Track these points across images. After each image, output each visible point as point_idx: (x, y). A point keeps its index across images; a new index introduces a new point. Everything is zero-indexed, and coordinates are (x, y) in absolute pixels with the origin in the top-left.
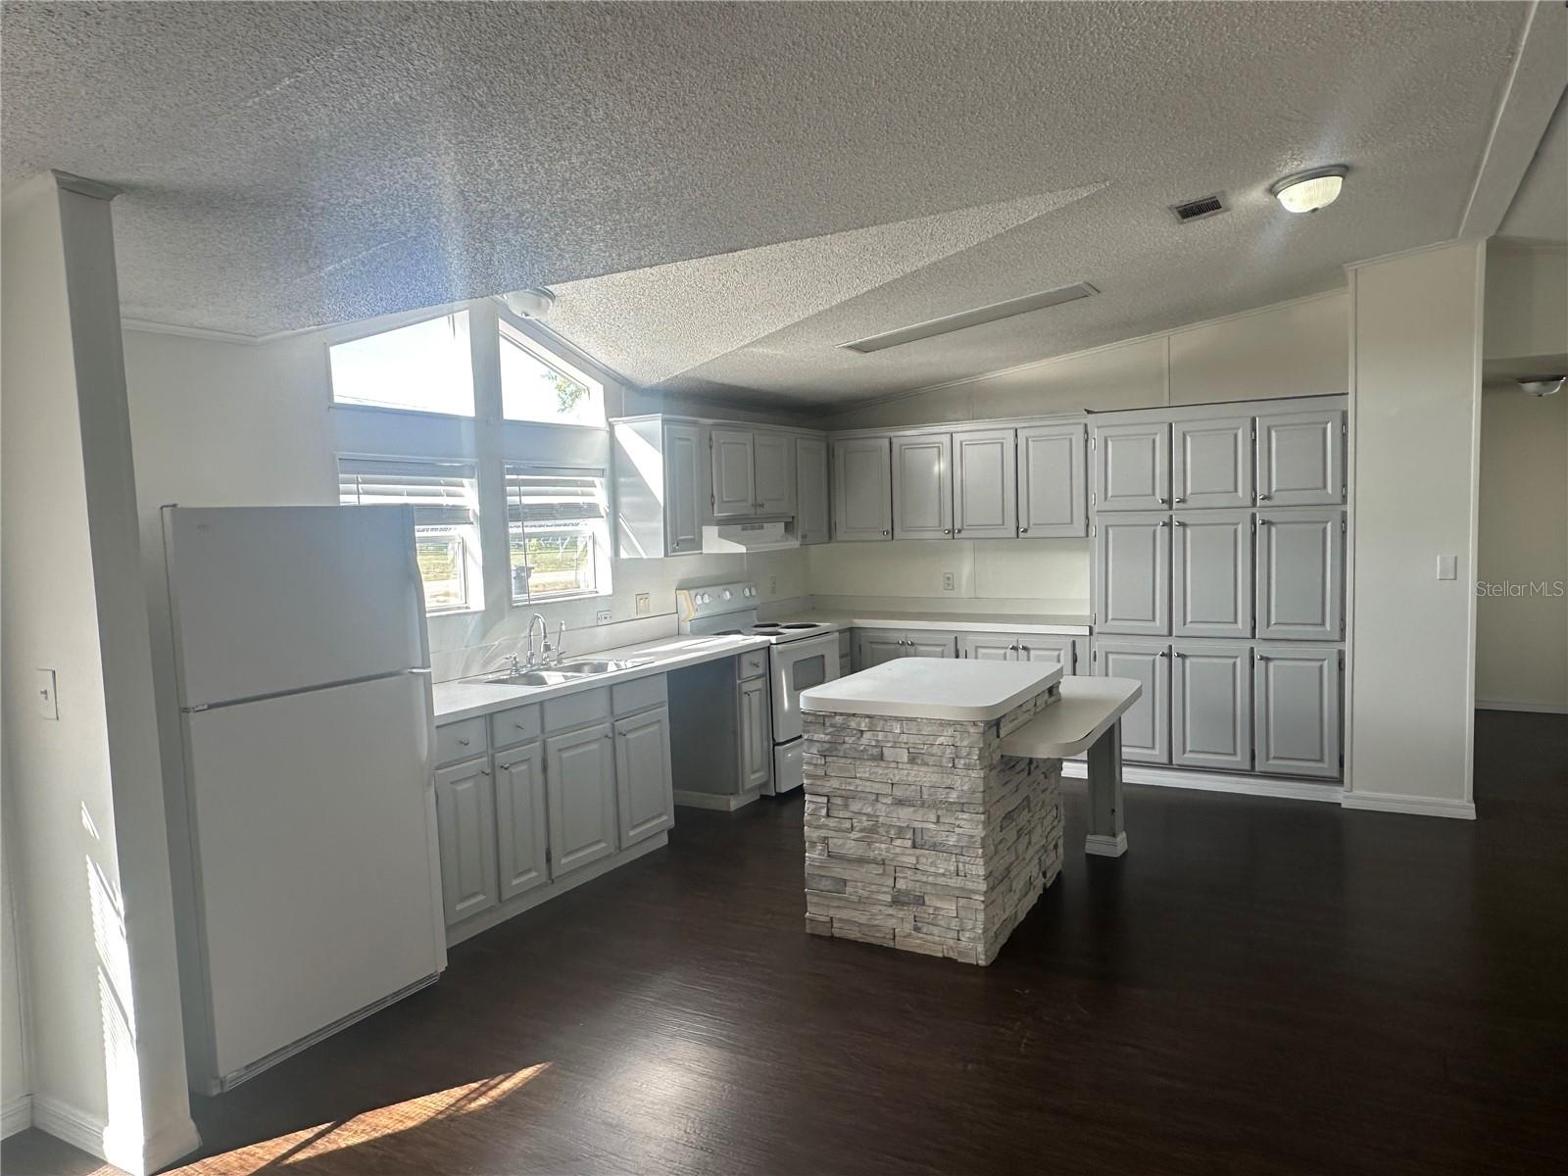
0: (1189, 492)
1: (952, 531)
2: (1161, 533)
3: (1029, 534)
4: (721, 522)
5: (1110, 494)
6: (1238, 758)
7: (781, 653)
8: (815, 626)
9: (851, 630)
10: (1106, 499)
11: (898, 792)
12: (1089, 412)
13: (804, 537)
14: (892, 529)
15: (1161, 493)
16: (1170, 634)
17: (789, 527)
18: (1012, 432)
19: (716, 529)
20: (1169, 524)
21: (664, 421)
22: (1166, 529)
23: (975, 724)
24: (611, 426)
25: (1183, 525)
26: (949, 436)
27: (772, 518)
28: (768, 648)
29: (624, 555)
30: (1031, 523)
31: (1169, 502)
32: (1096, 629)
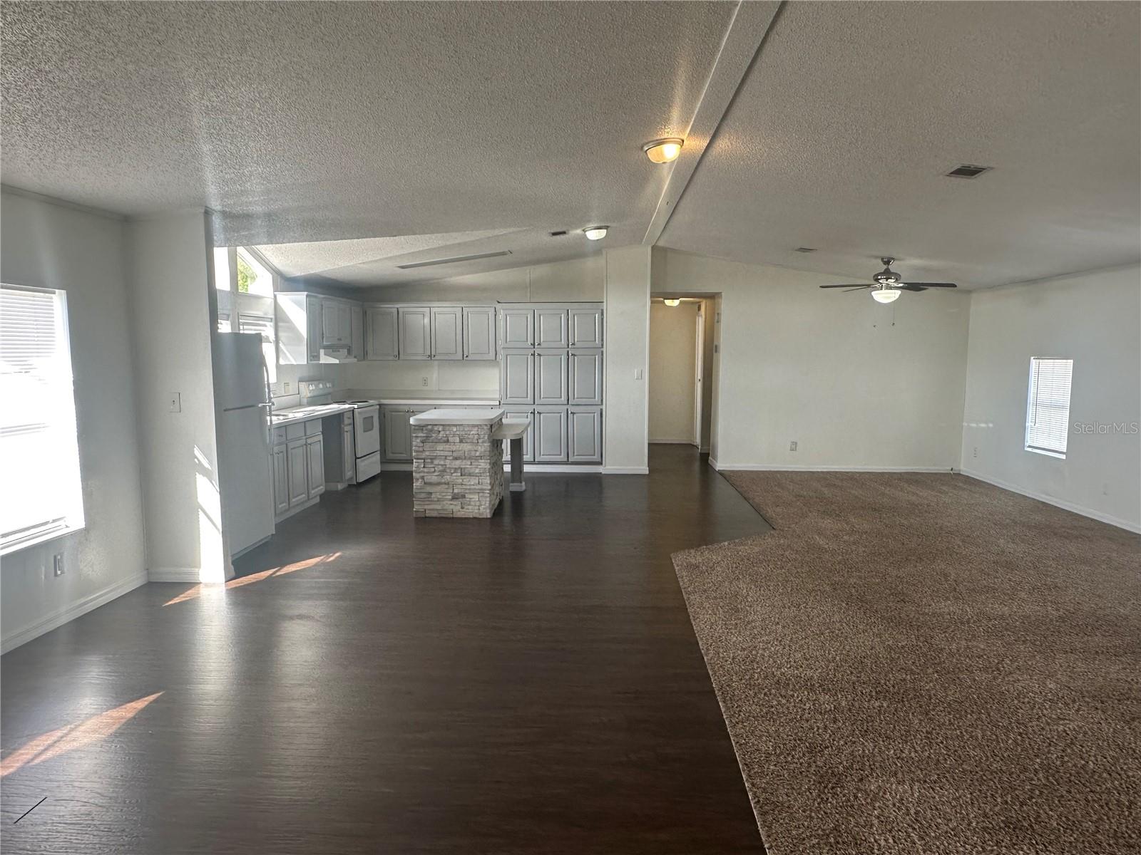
1: (430, 356)
2: (530, 358)
3: (469, 358)
4: (325, 347)
5: (508, 340)
6: (562, 456)
7: (359, 413)
8: (367, 402)
9: (380, 405)
10: (506, 342)
11: (455, 454)
12: (499, 302)
13: (355, 357)
14: (399, 354)
15: (530, 341)
16: (534, 403)
17: (349, 352)
18: (461, 308)
19: (325, 351)
20: (533, 355)
21: (307, 296)
22: (532, 357)
23: (486, 425)
24: (276, 296)
25: (539, 355)
26: (429, 308)
27: (343, 347)
28: (353, 411)
29: (282, 362)
30: (470, 352)
31: (534, 345)
32: (502, 402)
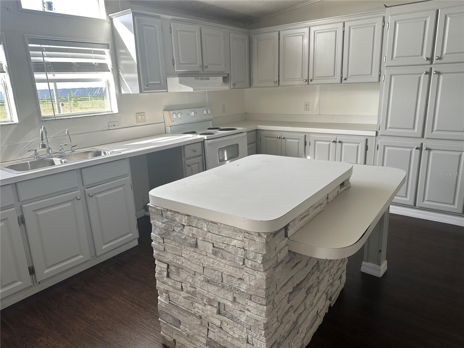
0: (444, 52)
1: (307, 81)
2: (424, 78)
3: (348, 81)
4: (181, 75)
5: (395, 56)
6: (456, 206)
7: (209, 144)
8: (235, 129)
9: (257, 131)
10: (392, 59)
11: (208, 274)
12: (386, 7)
13: (234, 84)
14: (279, 80)
15: (426, 53)
16: (423, 136)
17: (226, 80)
18: (342, 24)
19: (177, 79)
20: (429, 73)
21: (134, 14)
22: (427, 76)
24: (111, 20)
25: (438, 73)
26: (308, 28)
27: (215, 74)
28: (203, 142)
29: (123, 92)
30: (349, 75)
31: (431, 59)
32: (379, 133)
